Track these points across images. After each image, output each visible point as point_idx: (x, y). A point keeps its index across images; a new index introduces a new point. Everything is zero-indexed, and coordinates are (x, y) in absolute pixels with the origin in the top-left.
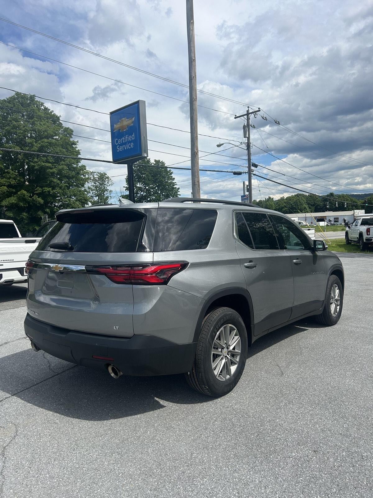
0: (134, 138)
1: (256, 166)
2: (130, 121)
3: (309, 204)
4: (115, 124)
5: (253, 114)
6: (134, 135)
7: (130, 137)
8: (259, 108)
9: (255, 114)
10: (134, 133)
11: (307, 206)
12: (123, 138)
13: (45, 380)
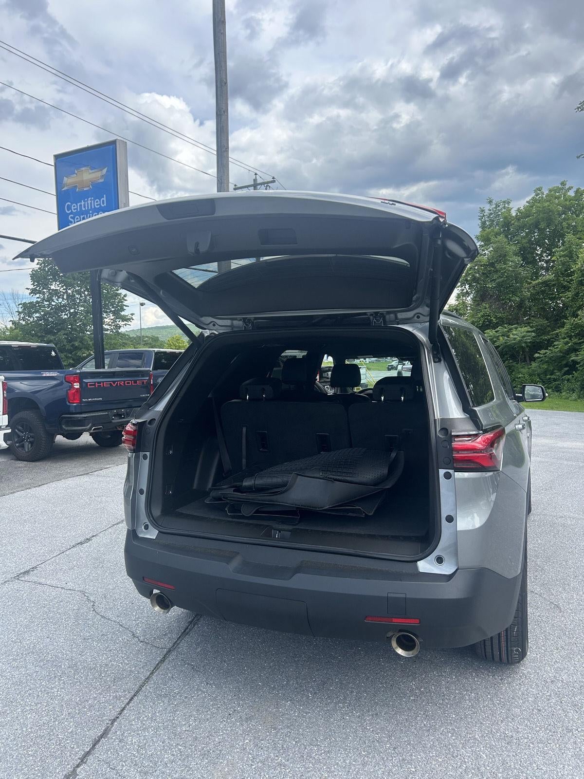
0: (105, 204)
2: (99, 174)
4: (67, 177)
5: (263, 185)
6: (105, 199)
7: (97, 202)
9: (267, 186)
10: (105, 196)
12: (83, 203)
13: (157, 667)
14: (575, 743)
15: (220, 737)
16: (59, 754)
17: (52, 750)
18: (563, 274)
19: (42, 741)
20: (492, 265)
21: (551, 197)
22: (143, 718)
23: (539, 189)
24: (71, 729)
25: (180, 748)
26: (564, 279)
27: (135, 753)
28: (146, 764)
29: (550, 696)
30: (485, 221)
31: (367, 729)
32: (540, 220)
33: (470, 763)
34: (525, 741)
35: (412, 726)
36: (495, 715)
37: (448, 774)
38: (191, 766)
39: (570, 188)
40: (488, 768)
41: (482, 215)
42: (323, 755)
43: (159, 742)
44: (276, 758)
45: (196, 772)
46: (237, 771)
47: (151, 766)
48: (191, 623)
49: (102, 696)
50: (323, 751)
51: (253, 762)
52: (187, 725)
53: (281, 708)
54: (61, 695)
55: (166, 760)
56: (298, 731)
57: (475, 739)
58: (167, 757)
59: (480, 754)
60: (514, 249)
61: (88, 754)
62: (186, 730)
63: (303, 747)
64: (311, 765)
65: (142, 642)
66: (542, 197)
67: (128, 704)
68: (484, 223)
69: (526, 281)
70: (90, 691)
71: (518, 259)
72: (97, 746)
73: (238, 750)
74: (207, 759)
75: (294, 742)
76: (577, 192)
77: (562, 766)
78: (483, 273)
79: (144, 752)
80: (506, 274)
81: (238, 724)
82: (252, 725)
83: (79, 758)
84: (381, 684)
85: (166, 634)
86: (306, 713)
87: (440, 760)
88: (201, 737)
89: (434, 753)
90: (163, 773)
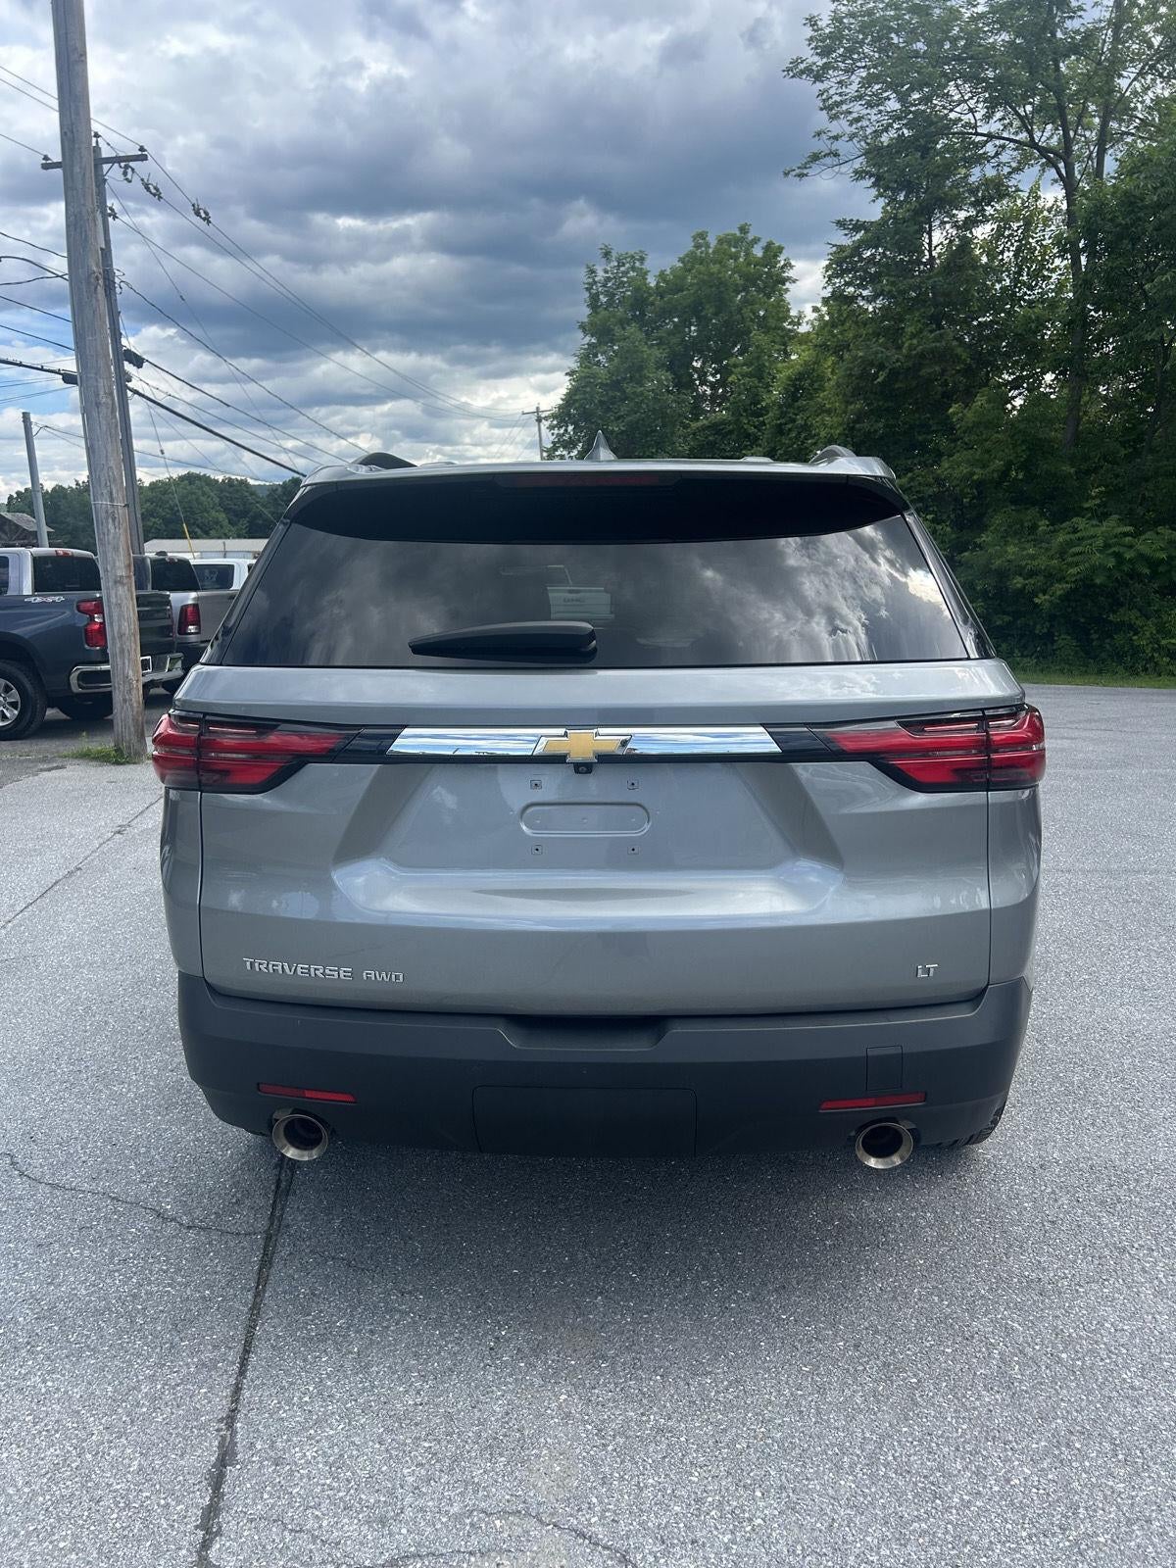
1: (138, 362)
3: (227, 510)
5: (116, 165)
8: (142, 149)
9: (127, 167)
11: (222, 516)
13: (262, 1280)
14: (1143, 1270)
15: (501, 1402)
16: (140, 1530)
17: (118, 1525)
18: (745, 411)
19: (74, 1507)
20: (616, 385)
21: (722, 255)
22: (300, 1398)
23: (702, 235)
24: (136, 1463)
25: (427, 1445)
26: (749, 421)
27: (328, 1482)
28: (372, 1501)
29: (1053, 1192)
30: (597, 294)
31: (784, 1320)
32: (703, 301)
33: (1001, 1344)
34: (1066, 1283)
35: (861, 1296)
36: (988, 1246)
37: (978, 1373)
38: (476, 1480)
39: (756, 241)
40: (1037, 1347)
41: (591, 280)
42: (731, 1390)
43: (371, 1443)
44: (644, 1418)
45: (494, 1490)
46: (581, 1465)
47: (385, 1502)
48: (281, 1168)
49: (165, 1370)
50: (726, 1383)
51: (603, 1437)
52: (412, 1392)
53: (590, 1313)
54: (58, 1389)
55: (411, 1479)
56: (653, 1352)
57: (982, 1297)
58: (409, 1474)
59: (1007, 1323)
60: (659, 356)
61: (212, 1512)
62: (416, 1404)
63: (682, 1383)
64: (720, 1416)
65: (189, 1228)
66: (707, 253)
67: (242, 1373)
68: (594, 298)
69: (682, 423)
70: (130, 1363)
71: (665, 376)
72: (225, 1489)
73: (557, 1420)
74: (501, 1455)
75: (658, 1377)
76: (768, 248)
77: (1150, 1317)
78: (600, 401)
79: (349, 1474)
80: (644, 406)
81: (522, 1365)
82: (553, 1361)
83: (197, 1527)
84: (756, 1225)
85: (238, 1200)
86: (647, 1313)
87: (949, 1351)
88: (459, 1412)
89: (930, 1338)
90: (422, 1510)
